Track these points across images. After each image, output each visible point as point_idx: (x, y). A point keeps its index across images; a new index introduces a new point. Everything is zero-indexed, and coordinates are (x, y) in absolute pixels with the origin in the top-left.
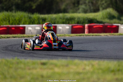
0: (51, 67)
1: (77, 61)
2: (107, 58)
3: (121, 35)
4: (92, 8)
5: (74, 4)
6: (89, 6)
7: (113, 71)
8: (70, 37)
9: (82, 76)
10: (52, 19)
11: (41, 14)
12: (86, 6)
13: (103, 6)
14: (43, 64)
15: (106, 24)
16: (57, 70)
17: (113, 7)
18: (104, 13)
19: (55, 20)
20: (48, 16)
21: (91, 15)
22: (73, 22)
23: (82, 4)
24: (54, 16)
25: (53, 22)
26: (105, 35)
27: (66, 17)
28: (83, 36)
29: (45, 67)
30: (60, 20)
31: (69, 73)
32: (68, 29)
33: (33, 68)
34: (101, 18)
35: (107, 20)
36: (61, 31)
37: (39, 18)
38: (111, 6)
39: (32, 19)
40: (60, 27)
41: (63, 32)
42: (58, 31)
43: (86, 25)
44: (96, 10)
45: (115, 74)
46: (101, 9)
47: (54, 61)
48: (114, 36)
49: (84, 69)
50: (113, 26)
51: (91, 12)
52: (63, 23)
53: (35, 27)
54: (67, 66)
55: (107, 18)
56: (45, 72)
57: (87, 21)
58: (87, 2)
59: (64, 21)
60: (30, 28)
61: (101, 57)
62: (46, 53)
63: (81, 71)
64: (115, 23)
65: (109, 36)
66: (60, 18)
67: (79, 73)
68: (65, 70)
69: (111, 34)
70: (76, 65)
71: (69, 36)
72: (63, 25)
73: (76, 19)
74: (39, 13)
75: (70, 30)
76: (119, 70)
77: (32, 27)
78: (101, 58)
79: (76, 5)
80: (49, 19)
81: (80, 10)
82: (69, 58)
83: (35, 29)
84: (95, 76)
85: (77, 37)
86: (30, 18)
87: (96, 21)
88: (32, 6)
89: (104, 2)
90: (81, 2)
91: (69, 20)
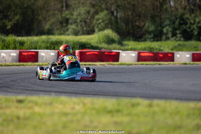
0: (29, 105)
1: (63, 98)
2: (104, 95)
3: (123, 64)
4: (85, 28)
5: (61, 23)
6: (81, 25)
7: (110, 112)
9: (70, 118)
10: (32, 43)
11: (17, 36)
12: (77, 26)
14: (20, 101)
15: (103, 50)
16: (37, 109)
17: (112, 28)
18: (101, 36)
19: (35, 44)
20: (27, 39)
21: (84, 38)
23: (71, 24)
24: (35, 38)
25: (33, 47)
26: (101, 65)
27: (51, 40)
29: (22, 105)
30: (43, 44)
31: (52, 114)
32: (53, 56)
33: (6, 107)
34: (97, 42)
35: (104, 45)
36: (44, 59)
37: (15, 42)
38: (110, 26)
39: (6, 43)
40: (43, 53)
41: (46, 60)
42: (40, 59)
43: (77, 51)
44: (91, 32)
45: (113, 116)
46: (96, 30)
47: (34, 98)
48: (113, 66)
50: (112, 52)
51: (83, 34)
52: (47, 48)
53: (10, 53)
54: (51, 104)
55: (104, 42)
56: (22, 113)
57: (78, 46)
58: (78, 21)
59: (48, 45)
60: (3, 54)
61: (96, 93)
62: (23, 88)
64: (114, 49)
65: (107, 65)
66: (43, 42)
67: (66, 114)
68: (48, 110)
69: (109, 63)
70: (62, 103)
72: (46, 51)
74: (15, 35)
75: (56, 58)
76: (118, 111)
77: (5, 53)
78: (95, 95)
79: (64, 25)
80: (28, 43)
81: (70, 30)
82: (53, 94)
83: (10, 55)
84: (87, 118)
86: (3, 41)
87: (90, 46)
88: (6, 26)
89: (100, 21)
90: (70, 22)
91: (55, 45)
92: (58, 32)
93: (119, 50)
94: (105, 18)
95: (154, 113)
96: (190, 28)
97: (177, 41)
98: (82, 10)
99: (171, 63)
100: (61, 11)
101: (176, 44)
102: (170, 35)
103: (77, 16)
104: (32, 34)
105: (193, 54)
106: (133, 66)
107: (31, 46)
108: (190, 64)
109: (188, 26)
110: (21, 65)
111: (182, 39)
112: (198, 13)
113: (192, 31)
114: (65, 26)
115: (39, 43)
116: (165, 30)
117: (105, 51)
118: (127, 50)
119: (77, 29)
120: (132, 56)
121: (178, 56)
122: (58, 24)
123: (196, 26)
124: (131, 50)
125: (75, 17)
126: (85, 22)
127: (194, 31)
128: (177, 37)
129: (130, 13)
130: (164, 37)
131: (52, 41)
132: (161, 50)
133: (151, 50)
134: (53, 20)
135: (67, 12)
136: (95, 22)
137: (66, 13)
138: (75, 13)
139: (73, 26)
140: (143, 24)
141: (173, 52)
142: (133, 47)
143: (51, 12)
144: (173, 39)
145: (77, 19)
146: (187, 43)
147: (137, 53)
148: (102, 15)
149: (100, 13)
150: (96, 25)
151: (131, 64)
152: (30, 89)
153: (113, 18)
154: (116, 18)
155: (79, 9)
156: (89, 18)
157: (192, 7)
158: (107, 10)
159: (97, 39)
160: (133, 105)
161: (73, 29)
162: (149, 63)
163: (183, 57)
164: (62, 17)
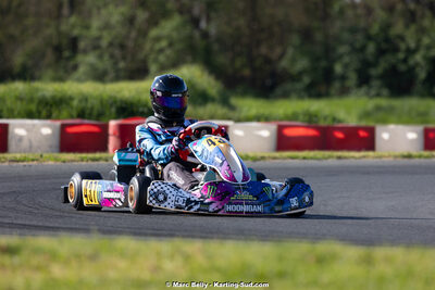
0: (35, 261)
4: (122, 65)
6: (112, 56)
8: (58, 163)
12: (100, 57)
13: (162, 58)
14: (10, 251)
16: (57, 271)
17: (194, 61)
21: (128, 90)
22: (65, 113)
23: (85, 52)
27: (40, 94)
28: (107, 160)
29: (16, 260)
30: (19, 103)
32: (48, 135)
36: (25, 144)
38: (189, 58)
40: (20, 129)
41: (30, 147)
42: (12, 144)
43: (113, 124)
44: (139, 73)
46: (153, 68)
47: (44, 241)
49: (156, 269)
52: (30, 115)
54: (94, 257)
57: (113, 110)
58: (104, 43)
59: (33, 107)
63: (146, 275)
64: (212, 118)
66: (19, 98)
67: (141, 285)
68: (89, 273)
70: (123, 254)
71: (56, 160)
72: (29, 122)
73: (75, 103)
75: (56, 142)
76: (282, 275)
79: (67, 54)
81: (82, 69)
85: (84, 163)
87: (146, 110)
89: (164, 44)
90: (82, 45)
91: (51, 106)
92: (50, 73)
93: (223, 119)
94: (175, 34)
95: (381, 280)
96: (405, 61)
97: (371, 97)
98: (115, 15)
99: (371, 153)
100: (59, 16)
101: (370, 104)
102: (353, 79)
103: (100, 29)
105: (427, 132)
108: (420, 157)
109: (401, 56)
111: (385, 92)
112: (426, 22)
113: (412, 70)
114: (68, 59)
115: (9, 103)
116: (338, 68)
118: (248, 119)
119: (101, 65)
120: (260, 137)
121: (386, 136)
122: (50, 52)
123: (425, 58)
124: (258, 119)
125: (94, 32)
126: (122, 47)
127: (418, 70)
128: (370, 87)
129: (242, 22)
130: (337, 85)
131: (44, 97)
132: (340, 121)
133: (311, 119)
134: (34, 43)
135: (73, 19)
136: (148, 46)
137: (71, 24)
138: (96, 23)
139: (91, 58)
140: (278, 51)
141: (371, 124)
142: (262, 111)
143: (30, 21)
144: (361, 92)
145: (99, 38)
146: (398, 103)
147: (273, 127)
148: (169, 27)
149: (162, 23)
150: (152, 56)
151: (263, 158)
153: (197, 34)
154: (205, 35)
155: (104, 12)
156: (133, 34)
157: (412, 6)
158: (181, 12)
160: (321, 260)
161: (92, 66)
162: (311, 154)
163: (398, 138)
164: (60, 33)
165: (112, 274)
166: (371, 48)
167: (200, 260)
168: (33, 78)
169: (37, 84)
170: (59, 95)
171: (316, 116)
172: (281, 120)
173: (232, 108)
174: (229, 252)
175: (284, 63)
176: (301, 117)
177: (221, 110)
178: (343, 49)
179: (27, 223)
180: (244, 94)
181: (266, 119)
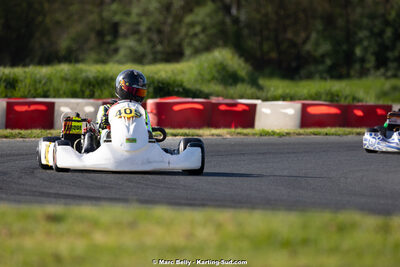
0: (80, 228)
3: (267, 134)
4: (159, 48)
6: (150, 40)
10: (36, 82)
12: (139, 41)
13: (196, 42)
15: (214, 100)
18: (206, 65)
19: (45, 84)
20: (25, 72)
21: (163, 71)
22: (106, 93)
23: (125, 36)
24: (44, 71)
25: (40, 91)
26: (213, 135)
27: (84, 74)
30: (64, 83)
32: (91, 112)
34: (196, 81)
35: (215, 88)
38: (220, 42)
40: (65, 107)
42: (58, 121)
43: (150, 102)
44: (175, 55)
46: (188, 51)
47: (87, 210)
48: (243, 137)
49: (191, 236)
50: (236, 105)
52: (74, 95)
54: (133, 225)
55: (213, 78)
57: (151, 90)
58: (143, 28)
59: (77, 87)
62: (34, 189)
63: (180, 241)
64: (242, 97)
66: (64, 79)
67: (175, 251)
68: (128, 239)
69: (233, 130)
72: (73, 101)
79: (108, 38)
80: (28, 81)
81: (122, 52)
87: (181, 90)
89: (198, 29)
90: (122, 30)
91: (94, 86)
92: (93, 55)
93: (252, 98)
94: (208, 20)
97: (387, 78)
100: (102, 3)
101: (388, 84)
102: (371, 61)
103: (139, 15)
104: (28, 60)
106: (294, 139)
107: (36, 90)
110: (14, 137)
114: (110, 42)
115: (55, 83)
116: (358, 52)
117: (220, 100)
118: (275, 99)
119: (139, 48)
120: (286, 114)
122: (93, 37)
124: (284, 98)
125: (134, 18)
126: (159, 32)
128: (387, 70)
129: (270, 9)
130: (357, 66)
131: (87, 77)
133: (333, 99)
134: (78, 28)
135: (114, 7)
136: (183, 31)
138: (135, 10)
139: (131, 42)
140: (303, 35)
141: (390, 103)
142: (287, 91)
143: (74, 8)
144: (378, 73)
147: (298, 105)
148: (202, 13)
149: (196, 10)
150: (187, 40)
151: (288, 134)
152: (51, 191)
153: (228, 20)
154: (236, 21)
156: (170, 20)
159: (195, 72)
160: (342, 229)
161: (130, 48)
162: (333, 130)
164: (102, 19)
165: (149, 241)
166: (389, 33)
167: (230, 228)
168: (77, 61)
169: (81, 66)
170: (101, 76)
171: (338, 96)
172: (305, 99)
173: (260, 88)
174: (257, 221)
175: (308, 47)
176: (323, 97)
177: (250, 90)
178: (362, 34)
179: (72, 193)
180: (271, 75)
181: (292, 98)
